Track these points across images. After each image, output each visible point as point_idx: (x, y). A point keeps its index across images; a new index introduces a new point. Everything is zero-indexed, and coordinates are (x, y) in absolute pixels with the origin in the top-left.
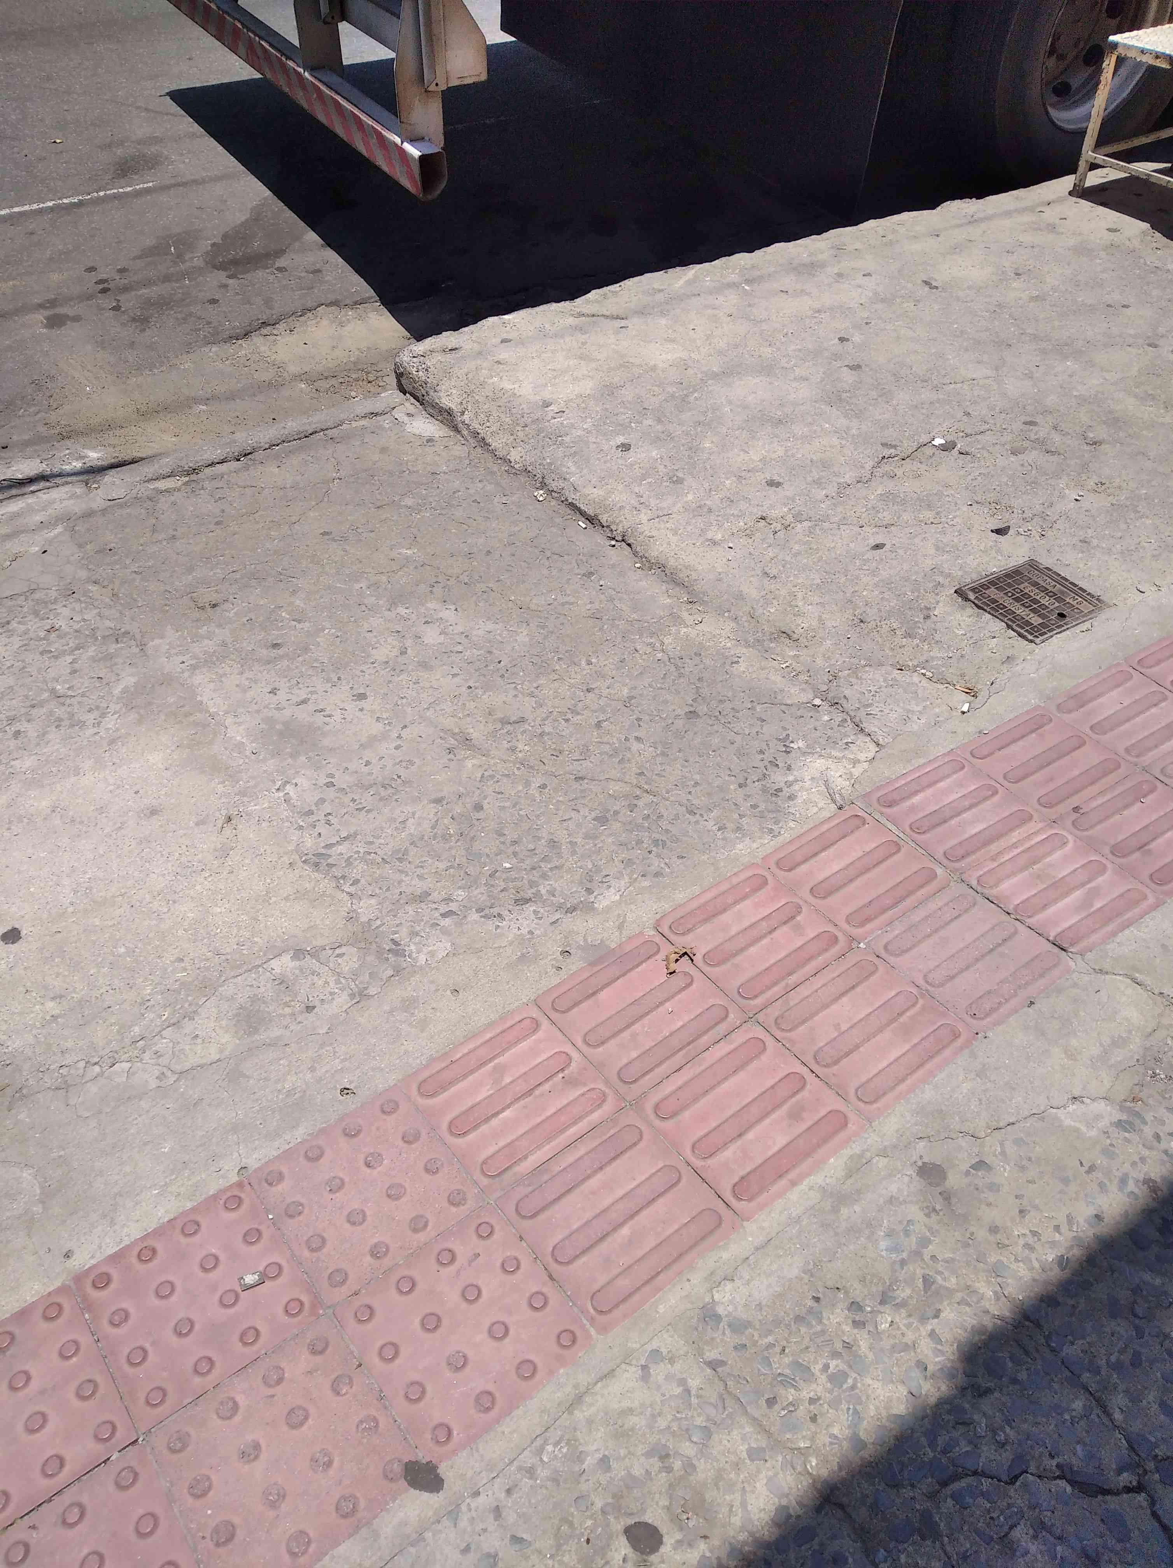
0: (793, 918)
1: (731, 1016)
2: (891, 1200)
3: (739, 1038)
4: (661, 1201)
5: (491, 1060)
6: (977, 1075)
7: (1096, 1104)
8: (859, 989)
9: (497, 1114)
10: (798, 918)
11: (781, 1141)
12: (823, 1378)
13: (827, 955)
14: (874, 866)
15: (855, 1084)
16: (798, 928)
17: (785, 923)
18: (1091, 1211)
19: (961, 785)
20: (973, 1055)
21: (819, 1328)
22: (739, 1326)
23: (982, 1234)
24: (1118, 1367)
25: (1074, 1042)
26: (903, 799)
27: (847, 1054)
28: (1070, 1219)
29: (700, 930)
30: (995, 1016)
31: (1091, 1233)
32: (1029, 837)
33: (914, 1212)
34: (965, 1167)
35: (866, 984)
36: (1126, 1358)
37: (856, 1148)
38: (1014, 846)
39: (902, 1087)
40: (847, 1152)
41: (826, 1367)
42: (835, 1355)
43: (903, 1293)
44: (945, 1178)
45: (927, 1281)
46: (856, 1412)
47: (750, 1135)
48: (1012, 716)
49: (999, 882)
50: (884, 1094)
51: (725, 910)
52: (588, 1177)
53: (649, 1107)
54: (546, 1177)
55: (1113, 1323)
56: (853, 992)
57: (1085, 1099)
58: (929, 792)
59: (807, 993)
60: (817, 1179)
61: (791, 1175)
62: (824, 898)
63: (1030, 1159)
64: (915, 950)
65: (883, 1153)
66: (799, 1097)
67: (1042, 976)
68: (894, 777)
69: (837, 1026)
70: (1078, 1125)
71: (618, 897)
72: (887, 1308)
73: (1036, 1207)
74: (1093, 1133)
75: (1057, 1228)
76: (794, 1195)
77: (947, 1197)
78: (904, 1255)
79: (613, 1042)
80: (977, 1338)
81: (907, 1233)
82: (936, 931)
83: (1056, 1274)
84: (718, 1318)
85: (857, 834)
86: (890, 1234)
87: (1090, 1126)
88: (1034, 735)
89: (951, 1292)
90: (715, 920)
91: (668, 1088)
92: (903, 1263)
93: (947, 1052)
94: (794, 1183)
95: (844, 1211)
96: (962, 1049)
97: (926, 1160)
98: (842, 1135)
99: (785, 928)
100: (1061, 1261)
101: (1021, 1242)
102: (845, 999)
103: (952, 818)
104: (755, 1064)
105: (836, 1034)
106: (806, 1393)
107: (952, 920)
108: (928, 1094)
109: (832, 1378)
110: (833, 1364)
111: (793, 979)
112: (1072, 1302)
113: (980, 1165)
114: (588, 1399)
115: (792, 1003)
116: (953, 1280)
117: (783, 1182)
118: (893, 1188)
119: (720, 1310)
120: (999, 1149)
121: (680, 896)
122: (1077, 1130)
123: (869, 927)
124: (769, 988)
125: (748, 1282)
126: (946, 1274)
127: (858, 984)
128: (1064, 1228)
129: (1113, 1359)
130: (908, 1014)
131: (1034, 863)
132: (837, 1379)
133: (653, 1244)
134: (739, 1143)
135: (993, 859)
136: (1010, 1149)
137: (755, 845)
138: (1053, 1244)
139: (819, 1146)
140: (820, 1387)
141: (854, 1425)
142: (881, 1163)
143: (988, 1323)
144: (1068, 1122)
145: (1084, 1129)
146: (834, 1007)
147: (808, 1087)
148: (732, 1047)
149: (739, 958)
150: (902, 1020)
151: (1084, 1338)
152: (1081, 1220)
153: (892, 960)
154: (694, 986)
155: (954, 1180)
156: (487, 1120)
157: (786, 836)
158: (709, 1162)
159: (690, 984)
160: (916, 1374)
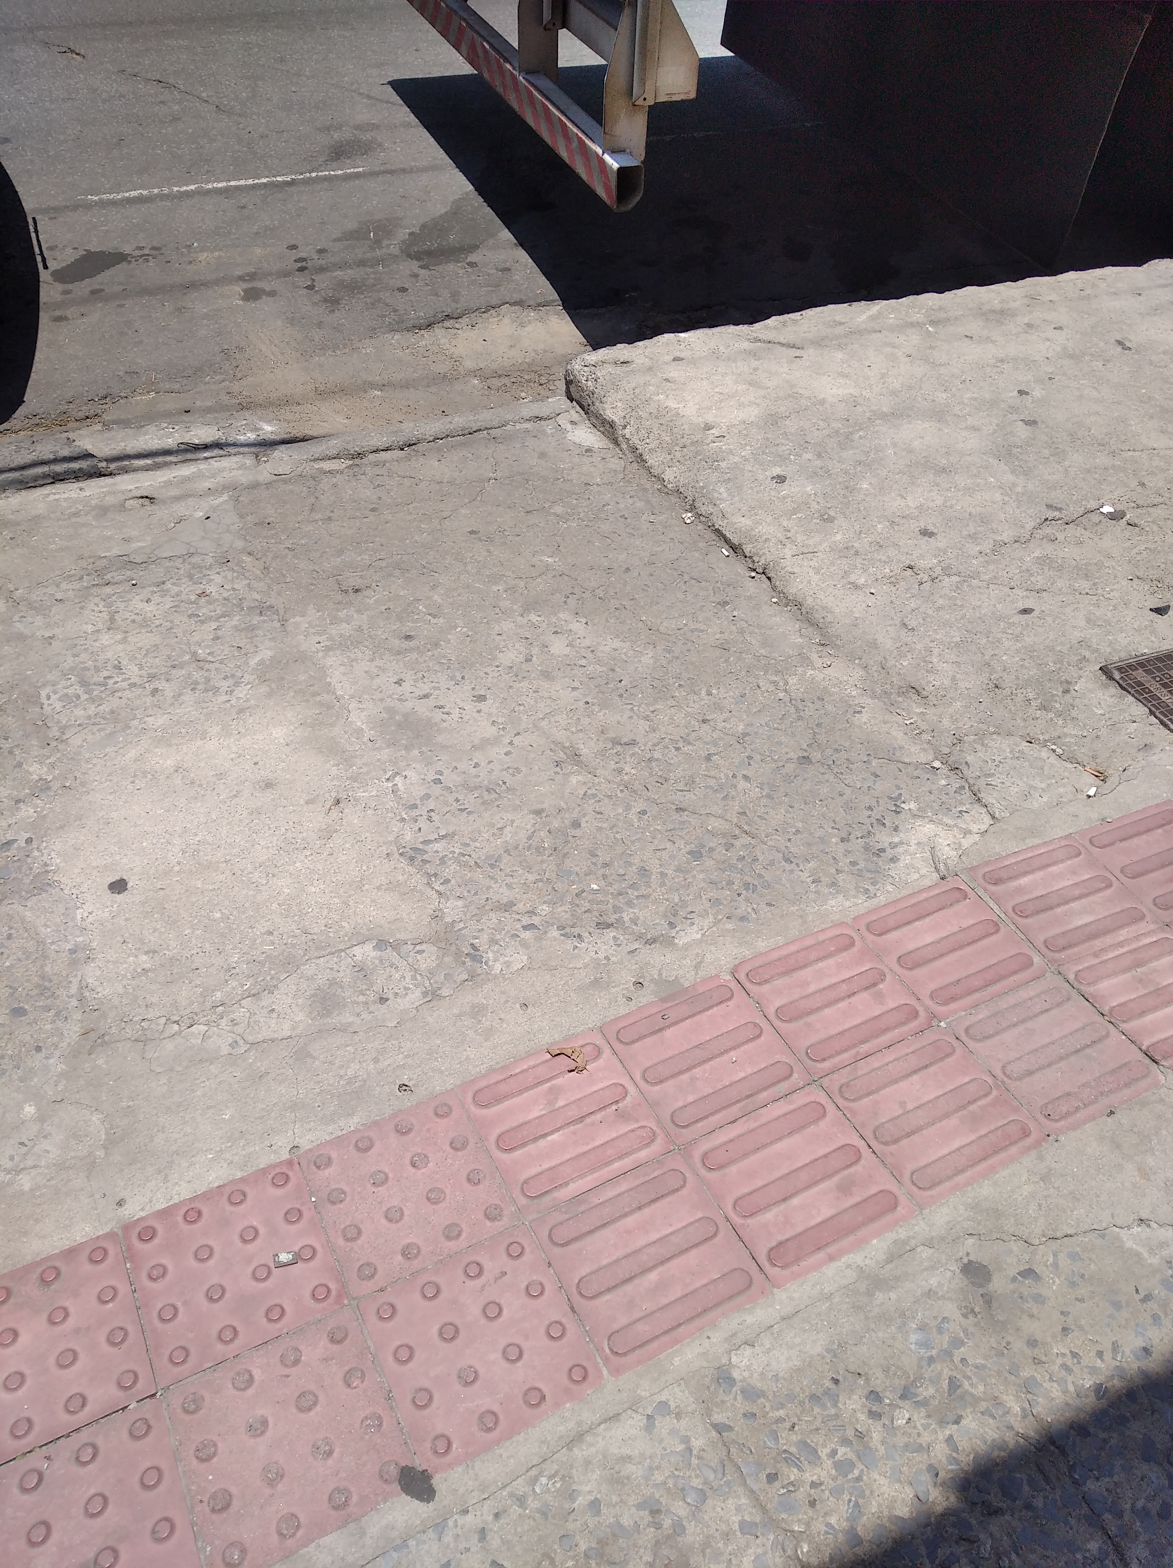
0: (875, 985)
1: (795, 1075)
2: (930, 1293)
3: (800, 1099)
4: (694, 1252)
5: (549, 1080)
6: (1041, 1179)
7: (1163, 1230)
8: (932, 1069)
9: (546, 1135)
10: (881, 986)
11: (826, 1212)
12: (828, 1463)
13: (905, 1029)
14: (969, 944)
15: (910, 1167)
16: (880, 997)
17: (867, 988)
18: (1140, 1343)
19: (1074, 873)
20: (1041, 1158)
21: (833, 1411)
22: (751, 1394)
23: (1018, 1345)
24: (1144, 1514)
25: (1150, 1161)
26: (1010, 878)
27: (908, 1135)
28: (1115, 1347)
29: (778, 983)
30: (1071, 1120)
31: (1135, 1366)
32: (1137, 938)
33: (951, 1309)
34: (1013, 1272)
35: (941, 1064)
36: (1154, 1507)
37: (902, 1233)
38: (1121, 944)
39: (960, 1179)
40: (891, 1236)
41: (834, 1453)
42: (845, 1442)
43: (926, 1391)
44: (989, 1280)
45: (954, 1385)
46: (857, 1504)
47: (795, 1201)
48: (1140, 807)
49: (1099, 979)
50: (940, 1182)
51: (805, 966)
52: (625, 1215)
53: (697, 1154)
54: (582, 1208)
55: (1145, 1467)
56: (925, 1071)
57: (1152, 1223)
58: (1039, 875)
59: (876, 1065)
60: (857, 1258)
61: (831, 1250)
62: (911, 969)
63: (1082, 1276)
64: (998, 1038)
65: (929, 1243)
66: (851, 1170)
67: (1127, 1085)
68: (1004, 854)
69: (903, 1104)
70: (1140, 1249)
71: (699, 936)
72: (906, 1404)
73: (1081, 1328)
74: (1155, 1261)
75: (1100, 1354)
76: (830, 1270)
77: (988, 1300)
78: (934, 1352)
79: (671, 1082)
80: (996, 1453)
81: (940, 1331)
82: (1023, 1021)
83: (1090, 1401)
84: (731, 1381)
85: (957, 908)
86: (922, 1328)
87: (1151, 1251)
88: (1160, 831)
89: (977, 1400)
90: (794, 974)
91: (721, 1137)
92: (931, 1360)
93: (1013, 1150)
94: (831, 1258)
95: (880, 1296)
96: (1029, 1148)
97: (972, 1258)
98: (889, 1217)
99: (865, 995)
100: (1099, 1390)
101: (1059, 1361)
102: (915, 1077)
103: (1059, 905)
104: (812, 1129)
105: (900, 1112)
106: (809, 1476)
107: (1042, 1012)
108: (985, 1190)
109: (837, 1465)
110: (842, 1450)
111: (864, 1048)
112: (1103, 1435)
113: (1028, 1273)
114: (589, 1438)
115: (860, 1073)
116: (981, 1388)
117: (821, 1255)
118: (933, 1282)
119: (736, 1374)
120: (1051, 1259)
121: (762, 945)
122: (1138, 1255)
123: (953, 1006)
124: (838, 1053)
125: (769, 1351)
126: (975, 1380)
127: (931, 1064)
128: (1108, 1356)
129: (1140, 1504)
130: (980, 1103)
131: (1139, 965)
132: (844, 1467)
133: (679, 1294)
134: (783, 1206)
135: (1096, 955)
136: (1064, 1261)
137: (848, 904)
138: (1093, 1370)
139: (864, 1224)
140: (824, 1472)
141: (853, 1519)
142: (925, 1253)
143: (1010, 1439)
144: (1129, 1244)
145: (1146, 1255)
146: (903, 1084)
147: (863, 1162)
148: (792, 1107)
149: (811, 1019)
150: (972, 1108)
151: (1111, 1475)
152: (1128, 1352)
153: (972, 1044)
154: (762, 1038)
155: (998, 1284)
156: (535, 1139)
157: (882, 899)
158: (749, 1221)
159: (759, 1036)
160: (926, 1478)
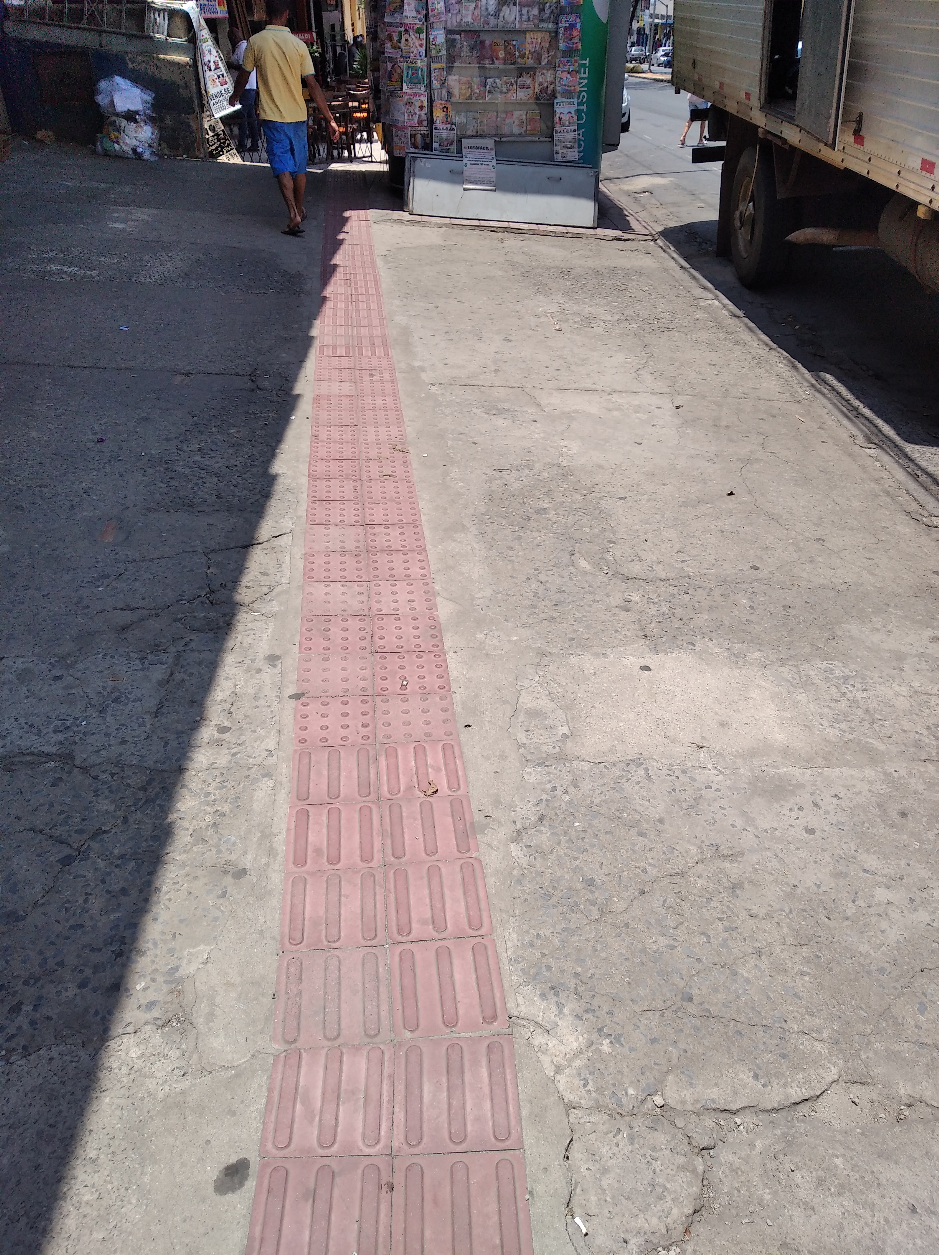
0: (433, 922)
1: (393, 859)
2: (246, 853)
3: (377, 856)
4: (326, 788)
5: (446, 769)
7: (195, 968)
8: (360, 922)
9: (415, 760)
11: (311, 838)
12: (213, 791)
13: (394, 924)
15: (309, 880)
16: (424, 922)
17: (433, 917)
20: (273, 938)
21: (229, 801)
22: (256, 780)
23: (199, 873)
24: (109, 874)
26: (489, 1060)
27: (327, 888)
28: (167, 908)
30: (284, 970)
33: (233, 857)
34: (229, 889)
35: (360, 927)
36: (107, 879)
37: (280, 858)
39: (289, 897)
40: (282, 855)
41: (215, 795)
42: (215, 800)
43: (210, 831)
44: (233, 877)
45: (204, 841)
46: (192, 792)
47: (325, 830)
49: (369, 1060)
50: (293, 886)
52: (358, 772)
53: (373, 807)
54: (371, 761)
55: (121, 886)
56: (360, 918)
59: (378, 897)
60: (282, 836)
61: (293, 832)
64: (361, 970)
65: (267, 865)
66: (325, 858)
67: (284, 1020)
69: (347, 897)
70: (196, 949)
72: (211, 823)
73: (185, 900)
74: (186, 953)
75: (170, 900)
76: (284, 827)
77: (226, 872)
78: (222, 842)
79: (419, 810)
80: (170, 841)
81: (228, 849)
83: (157, 884)
84: (264, 776)
85: (478, 1010)
86: (234, 844)
87: (190, 954)
89: (193, 845)
91: (375, 817)
92: (220, 839)
93: (287, 930)
94: (288, 830)
95: (258, 835)
96: (282, 938)
97: (247, 876)
98: (291, 859)
99: (429, 915)
100: (158, 890)
101: (181, 883)
102: (359, 911)
104: (358, 852)
105: (343, 893)
106: (213, 784)
107: (364, 1007)
108: (275, 902)
109: (210, 793)
110: (213, 797)
111: (392, 897)
112: (143, 880)
113: (224, 895)
114: (277, 734)
115: (377, 888)
116: (196, 850)
117: (293, 827)
118: (249, 857)
119: (266, 779)
122: (194, 947)
123: (397, 959)
124: (395, 881)
125: (266, 791)
126: (200, 849)
127: (362, 922)
128: (167, 902)
129: (113, 875)
130: (324, 931)
131: (366, 1098)
132: (207, 794)
133: (311, 777)
134: (325, 825)
135: (391, 1076)
138: (167, 893)
139: (295, 846)
140: (210, 789)
141: (190, 790)
142: (264, 861)
143: (170, 849)
146: (358, 903)
147: (326, 864)
148: (375, 851)
149: (425, 881)
150: (324, 926)
151: (130, 873)
152: (162, 912)
153: (363, 951)
154: (424, 855)
155: (229, 880)
156: (416, 757)
157: (505, 967)
158: (327, 810)
159: (426, 853)
160: (182, 816)
